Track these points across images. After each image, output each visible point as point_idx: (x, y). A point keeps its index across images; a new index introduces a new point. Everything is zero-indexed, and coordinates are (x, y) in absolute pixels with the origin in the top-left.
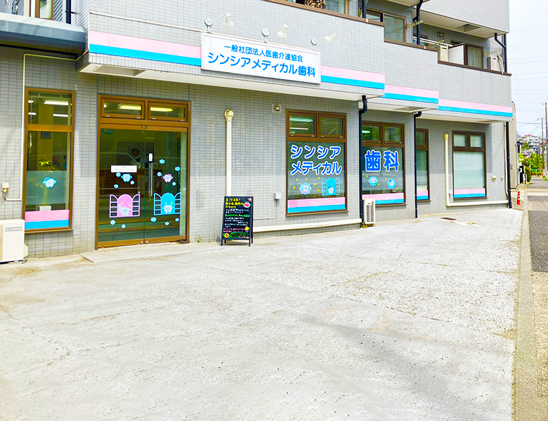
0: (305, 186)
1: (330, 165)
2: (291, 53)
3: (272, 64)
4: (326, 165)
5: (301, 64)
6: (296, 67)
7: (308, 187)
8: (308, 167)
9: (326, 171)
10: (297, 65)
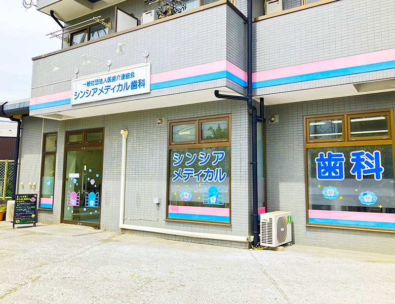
0: (186, 193)
1: (212, 172)
2: (125, 73)
3: (111, 88)
4: (208, 172)
5: (133, 79)
6: (129, 83)
7: (188, 194)
8: (189, 174)
9: (208, 178)
10: (129, 81)
